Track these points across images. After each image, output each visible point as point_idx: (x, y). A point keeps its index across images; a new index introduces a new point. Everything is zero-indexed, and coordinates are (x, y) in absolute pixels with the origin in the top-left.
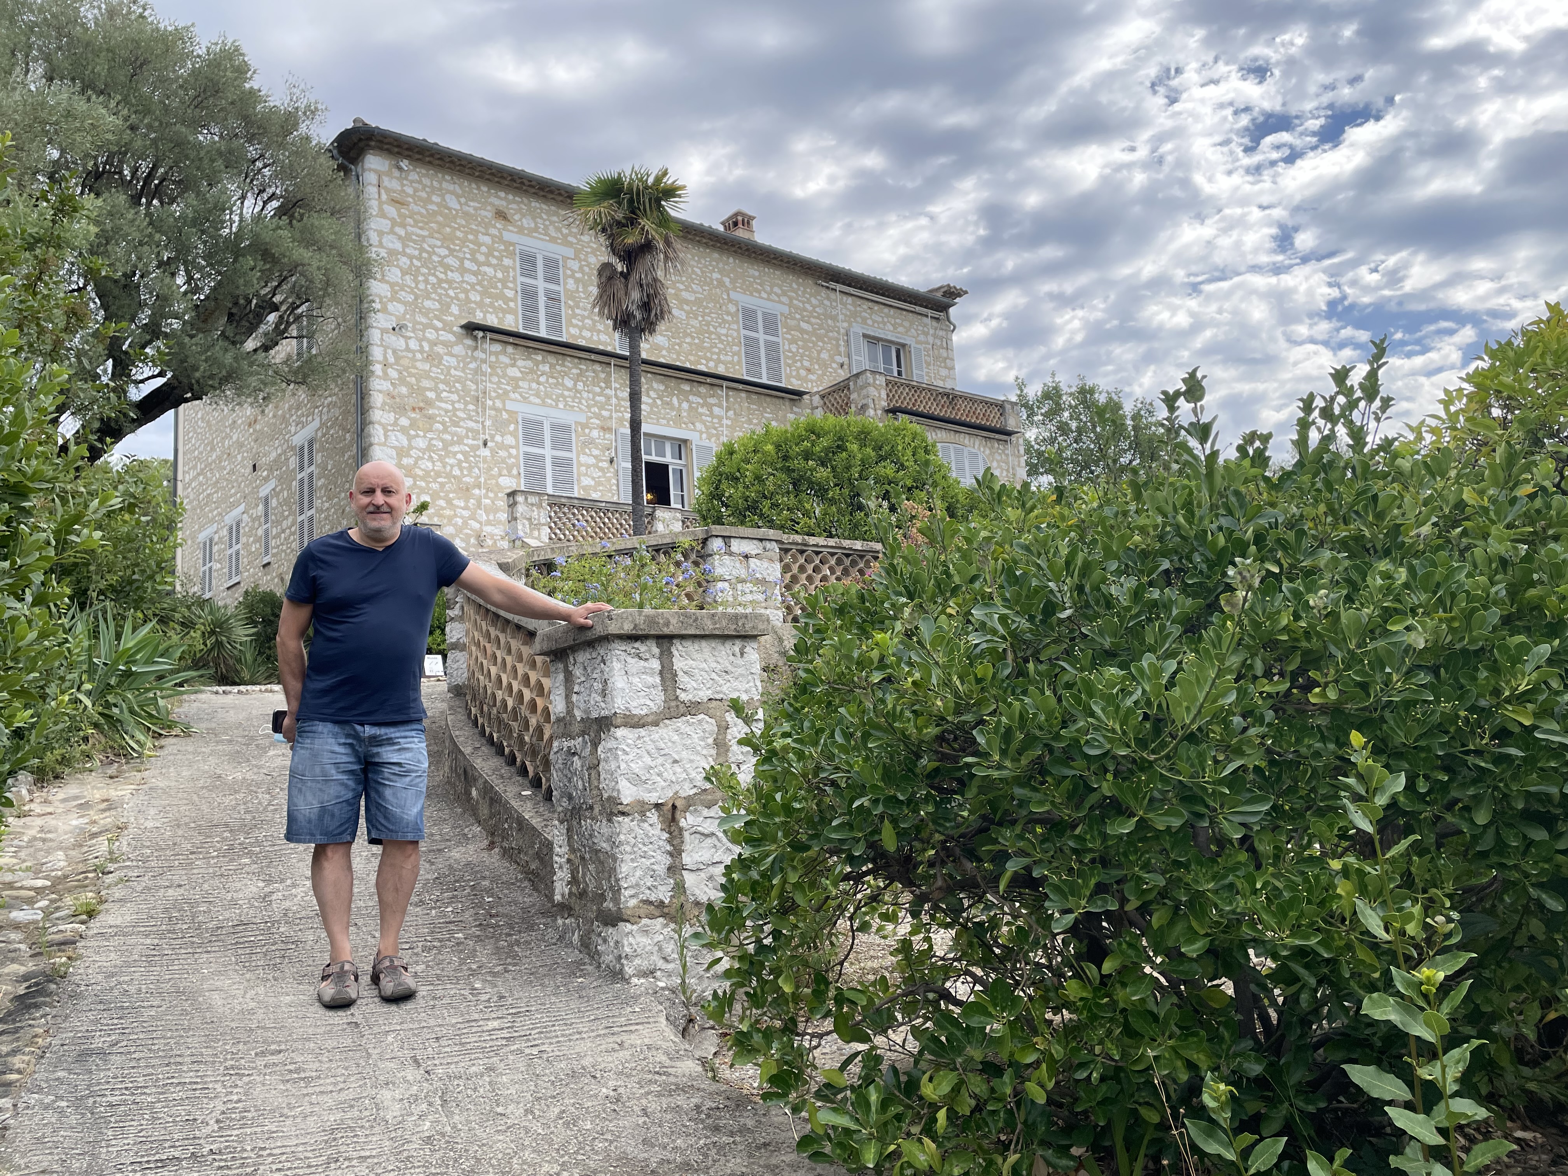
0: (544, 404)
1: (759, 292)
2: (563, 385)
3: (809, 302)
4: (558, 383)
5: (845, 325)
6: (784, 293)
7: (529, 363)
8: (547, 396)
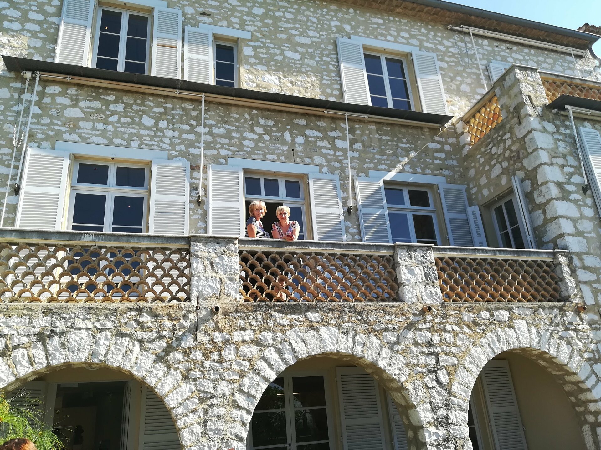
0: (111, 143)
1: (385, 36)
2: (140, 124)
3: (441, 43)
4: (133, 122)
5: (485, 62)
6: (412, 37)
7: (97, 104)
8: (116, 134)
